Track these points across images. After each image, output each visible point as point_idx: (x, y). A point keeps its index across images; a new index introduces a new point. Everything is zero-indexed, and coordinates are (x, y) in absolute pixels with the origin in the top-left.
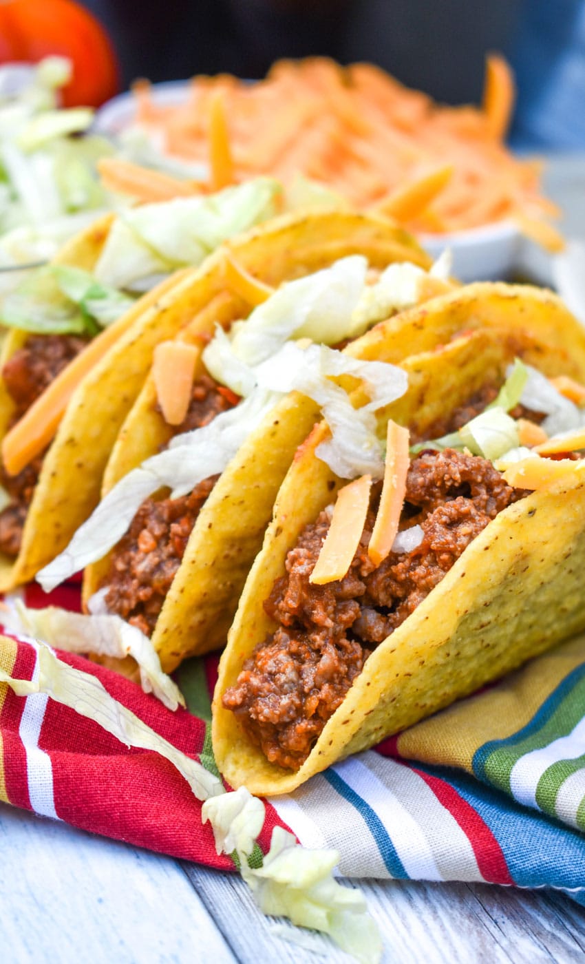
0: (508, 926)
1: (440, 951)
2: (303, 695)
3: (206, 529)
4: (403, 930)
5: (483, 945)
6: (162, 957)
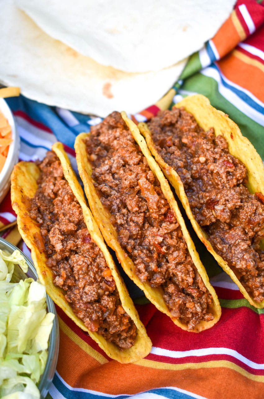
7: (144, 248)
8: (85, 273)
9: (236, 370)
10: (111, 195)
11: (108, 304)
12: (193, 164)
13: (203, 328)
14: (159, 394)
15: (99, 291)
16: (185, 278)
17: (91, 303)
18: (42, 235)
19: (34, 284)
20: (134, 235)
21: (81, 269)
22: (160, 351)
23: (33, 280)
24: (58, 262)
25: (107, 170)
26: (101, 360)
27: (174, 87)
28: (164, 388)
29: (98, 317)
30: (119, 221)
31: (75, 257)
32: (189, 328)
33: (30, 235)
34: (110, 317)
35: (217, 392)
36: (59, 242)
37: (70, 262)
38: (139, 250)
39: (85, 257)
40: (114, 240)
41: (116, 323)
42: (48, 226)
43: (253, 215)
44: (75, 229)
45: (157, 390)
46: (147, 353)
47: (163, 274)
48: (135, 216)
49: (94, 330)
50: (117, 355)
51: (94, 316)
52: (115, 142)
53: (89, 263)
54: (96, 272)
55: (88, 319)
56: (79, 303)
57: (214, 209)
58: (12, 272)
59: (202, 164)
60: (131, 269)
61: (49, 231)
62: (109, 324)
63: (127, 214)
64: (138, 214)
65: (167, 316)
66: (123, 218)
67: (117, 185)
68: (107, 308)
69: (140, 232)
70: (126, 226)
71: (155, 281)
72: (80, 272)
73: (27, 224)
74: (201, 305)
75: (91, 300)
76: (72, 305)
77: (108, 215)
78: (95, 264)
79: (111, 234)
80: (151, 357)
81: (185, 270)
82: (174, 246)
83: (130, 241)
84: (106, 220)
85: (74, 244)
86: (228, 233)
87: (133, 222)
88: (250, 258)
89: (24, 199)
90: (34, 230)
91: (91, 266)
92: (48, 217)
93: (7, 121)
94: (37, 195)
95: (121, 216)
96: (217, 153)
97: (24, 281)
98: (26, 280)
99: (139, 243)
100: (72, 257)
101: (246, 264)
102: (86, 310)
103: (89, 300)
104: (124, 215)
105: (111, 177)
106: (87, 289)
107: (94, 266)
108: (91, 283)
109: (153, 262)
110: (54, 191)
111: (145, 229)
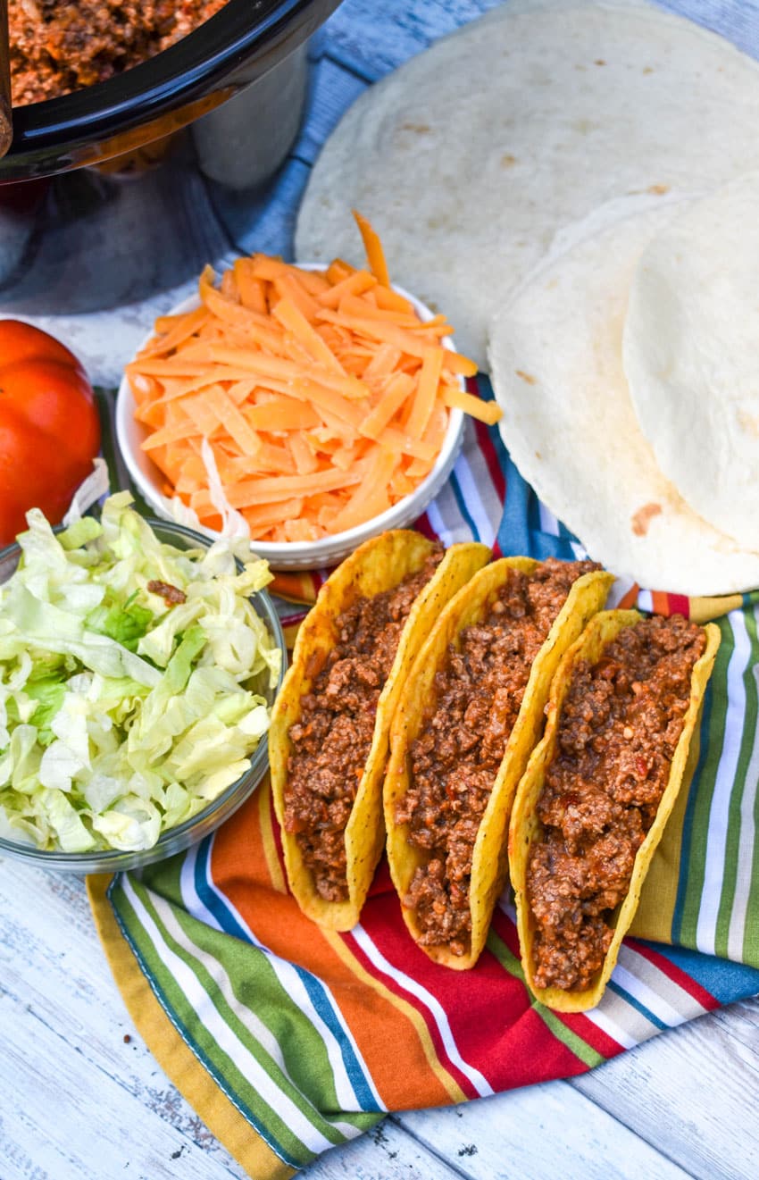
0: (728, 1018)
1: (706, 1057)
2: (577, 970)
3: (483, 838)
4: (683, 1054)
5: (723, 1040)
6: (590, 1144)
7: (439, 784)
8: (338, 750)
9: (420, 1034)
10: (460, 679)
11: (336, 814)
12: (613, 728)
13: (447, 961)
14: (301, 976)
15: (337, 788)
16: (454, 864)
17: (314, 794)
18: (328, 657)
19: (262, 710)
20: (440, 756)
21: (337, 741)
22: (364, 940)
23: (266, 703)
24: (318, 709)
25: (486, 641)
26: (276, 880)
27: (746, 594)
28: (315, 977)
29: (309, 820)
30: (436, 721)
31: (344, 720)
32: (421, 940)
33: (310, 645)
34: (327, 834)
35: (370, 1036)
36: (338, 683)
37: (335, 720)
38: (428, 779)
39: (357, 731)
40: (400, 739)
41: (329, 849)
42: (351, 650)
43: (606, 859)
44: (373, 685)
45: (304, 972)
46: (346, 929)
47: (435, 836)
48: (464, 733)
49: (289, 829)
50: (304, 895)
51: (304, 814)
52: (545, 610)
53: (353, 741)
54: (354, 761)
55: (293, 811)
56: (299, 781)
57: (567, 808)
58: (256, 673)
59: (624, 739)
60: (394, 794)
61: (342, 658)
62: (320, 844)
63: (457, 722)
64: (472, 733)
65: (397, 896)
66: (445, 720)
67: (481, 671)
68: (331, 818)
69: (451, 758)
70: (441, 735)
71: (418, 837)
72: (333, 744)
73: (318, 627)
74: (454, 921)
75: (317, 791)
76: (290, 776)
77: (429, 700)
78: (361, 751)
79: (406, 727)
80: (347, 937)
81: (464, 856)
82: (474, 813)
83: (425, 758)
84: (416, 704)
85: (355, 702)
86: (567, 858)
87: (456, 738)
88: (558, 912)
89: (350, 589)
90: (324, 642)
91: (354, 748)
92: (360, 640)
93: (437, 454)
94: (378, 598)
95: (445, 716)
96: (650, 740)
97: (253, 695)
98: (256, 696)
99: (439, 771)
100: (342, 716)
101: (544, 914)
102: (299, 797)
103: (315, 789)
104: (451, 718)
105: (482, 655)
106: (325, 772)
107: (358, 751)
108: (335, 770)
109: (433, 810)
110: (403, 610)
111: (463, 761)
